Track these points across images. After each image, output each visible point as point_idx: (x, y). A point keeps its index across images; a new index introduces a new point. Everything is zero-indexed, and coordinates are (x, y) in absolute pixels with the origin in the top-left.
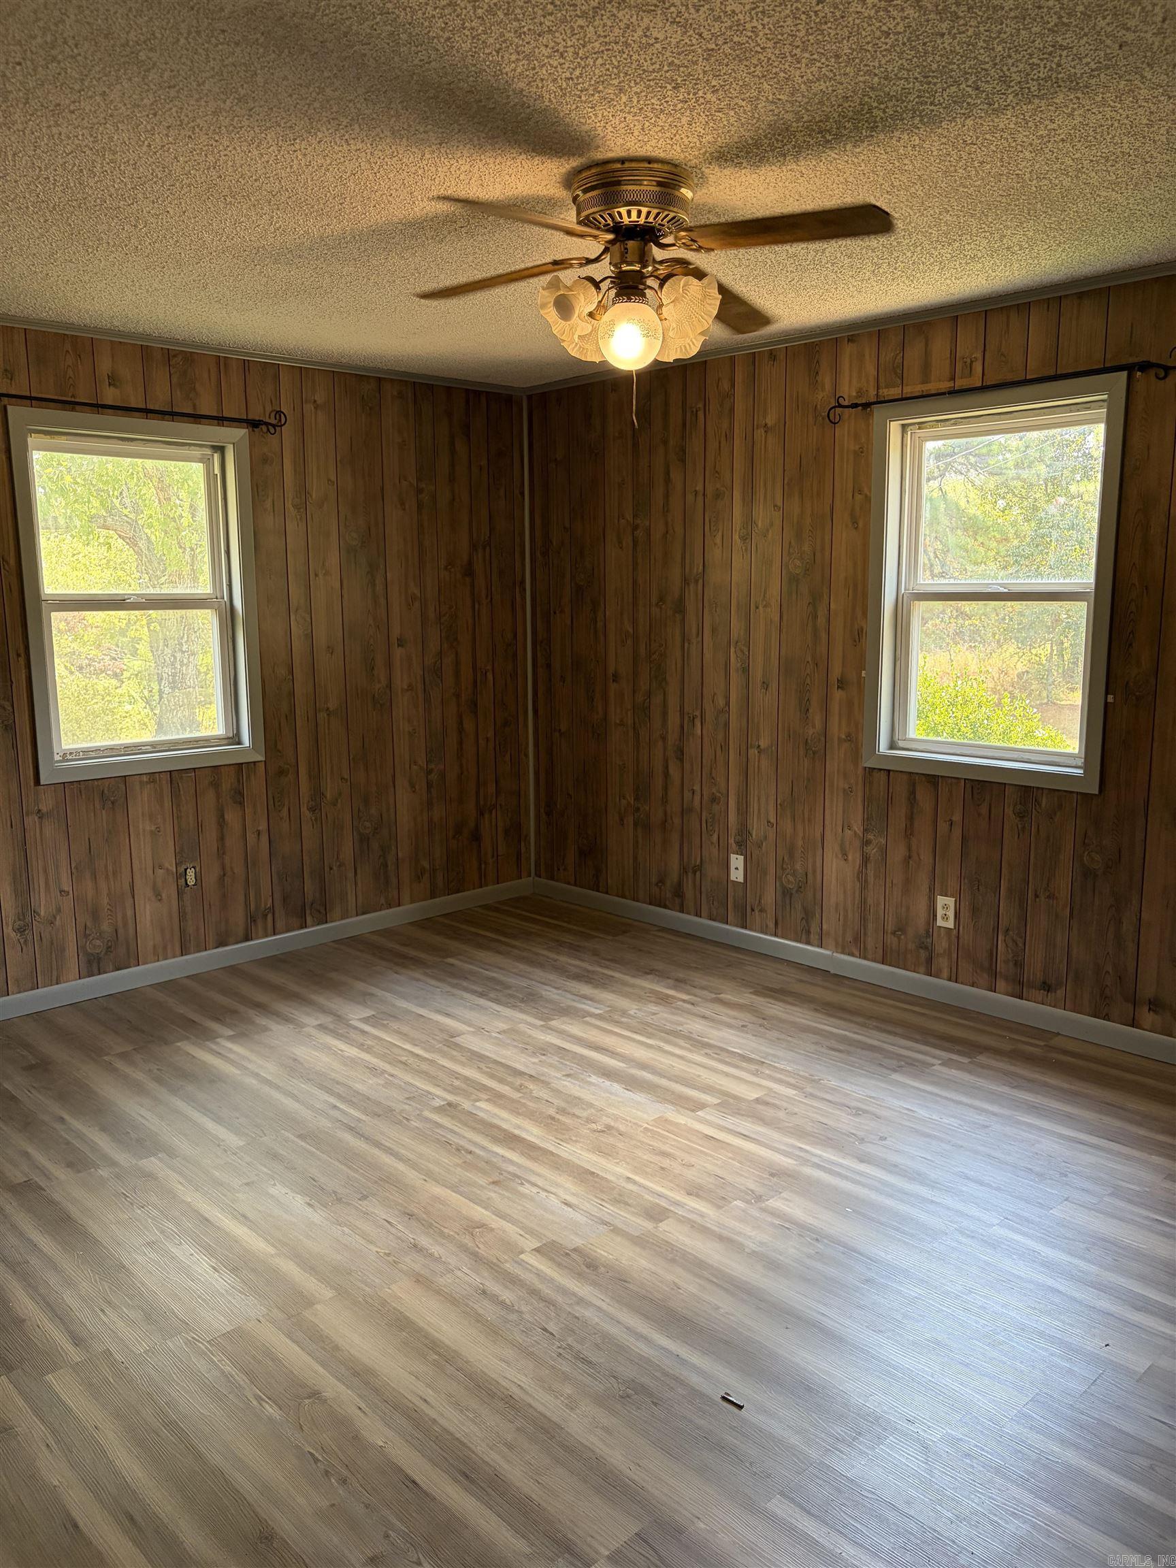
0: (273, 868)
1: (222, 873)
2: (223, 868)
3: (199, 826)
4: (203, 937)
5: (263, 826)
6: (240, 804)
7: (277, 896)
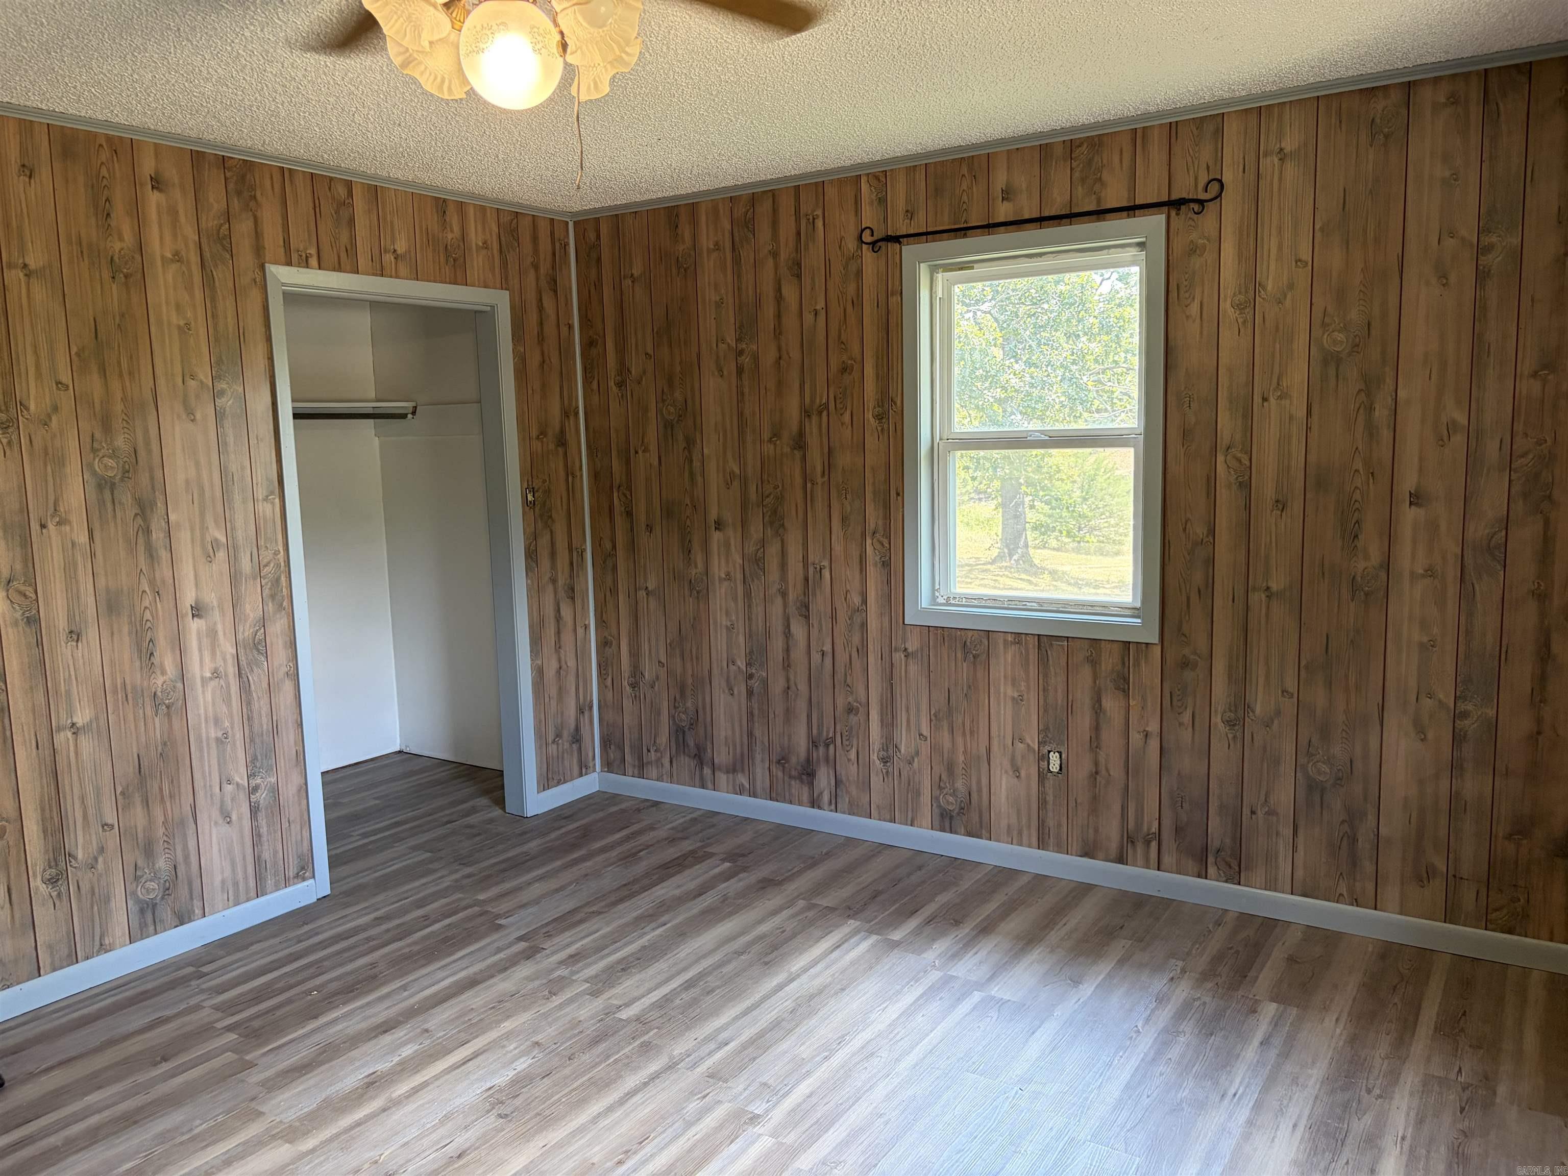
0: (1163, 783)
1: (1094, 770)
2: (1096, 764)
3: (1069, 707)
4: (1065, 837)
5: (1153, 727)
6: (1124, 691)
7: (1167, 823)
